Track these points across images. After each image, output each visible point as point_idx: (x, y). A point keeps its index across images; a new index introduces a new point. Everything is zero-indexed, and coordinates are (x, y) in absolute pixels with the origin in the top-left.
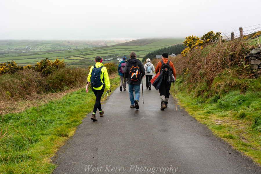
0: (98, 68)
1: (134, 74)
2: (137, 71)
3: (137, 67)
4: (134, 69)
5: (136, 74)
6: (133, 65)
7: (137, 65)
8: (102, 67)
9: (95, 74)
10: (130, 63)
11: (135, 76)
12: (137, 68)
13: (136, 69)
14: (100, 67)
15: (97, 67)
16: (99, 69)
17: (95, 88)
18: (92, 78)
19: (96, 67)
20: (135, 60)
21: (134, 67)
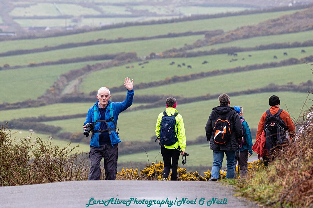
0: (171, 115)
1: (220, 132)
2: (225, 128)
3: (226, 120)
4: (220, 124)
5: (223, 132)
6: (220, 117)
7: (227, 118)
8: (176, 114)
9: (166, 125)
10: (217, 113)
11: (220, 135)
12: (226, 123)
13: (224, 124)
14: (173, 114)
15: (169, 115)
16: (172, 118)
17: (166, 147)
18: (163, 131)
19: (167, 115)
20: (226, 109)
21: (221, 119)
